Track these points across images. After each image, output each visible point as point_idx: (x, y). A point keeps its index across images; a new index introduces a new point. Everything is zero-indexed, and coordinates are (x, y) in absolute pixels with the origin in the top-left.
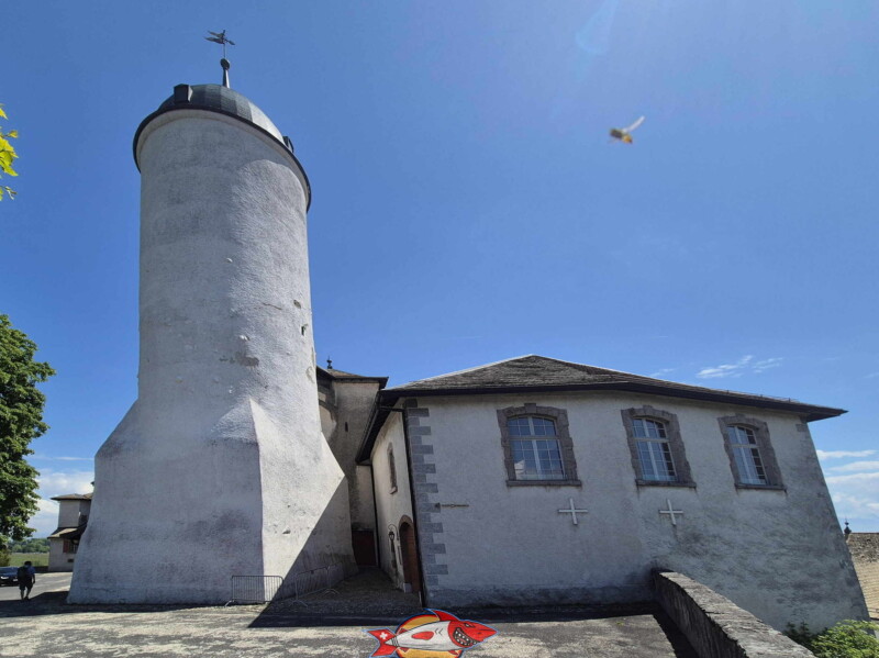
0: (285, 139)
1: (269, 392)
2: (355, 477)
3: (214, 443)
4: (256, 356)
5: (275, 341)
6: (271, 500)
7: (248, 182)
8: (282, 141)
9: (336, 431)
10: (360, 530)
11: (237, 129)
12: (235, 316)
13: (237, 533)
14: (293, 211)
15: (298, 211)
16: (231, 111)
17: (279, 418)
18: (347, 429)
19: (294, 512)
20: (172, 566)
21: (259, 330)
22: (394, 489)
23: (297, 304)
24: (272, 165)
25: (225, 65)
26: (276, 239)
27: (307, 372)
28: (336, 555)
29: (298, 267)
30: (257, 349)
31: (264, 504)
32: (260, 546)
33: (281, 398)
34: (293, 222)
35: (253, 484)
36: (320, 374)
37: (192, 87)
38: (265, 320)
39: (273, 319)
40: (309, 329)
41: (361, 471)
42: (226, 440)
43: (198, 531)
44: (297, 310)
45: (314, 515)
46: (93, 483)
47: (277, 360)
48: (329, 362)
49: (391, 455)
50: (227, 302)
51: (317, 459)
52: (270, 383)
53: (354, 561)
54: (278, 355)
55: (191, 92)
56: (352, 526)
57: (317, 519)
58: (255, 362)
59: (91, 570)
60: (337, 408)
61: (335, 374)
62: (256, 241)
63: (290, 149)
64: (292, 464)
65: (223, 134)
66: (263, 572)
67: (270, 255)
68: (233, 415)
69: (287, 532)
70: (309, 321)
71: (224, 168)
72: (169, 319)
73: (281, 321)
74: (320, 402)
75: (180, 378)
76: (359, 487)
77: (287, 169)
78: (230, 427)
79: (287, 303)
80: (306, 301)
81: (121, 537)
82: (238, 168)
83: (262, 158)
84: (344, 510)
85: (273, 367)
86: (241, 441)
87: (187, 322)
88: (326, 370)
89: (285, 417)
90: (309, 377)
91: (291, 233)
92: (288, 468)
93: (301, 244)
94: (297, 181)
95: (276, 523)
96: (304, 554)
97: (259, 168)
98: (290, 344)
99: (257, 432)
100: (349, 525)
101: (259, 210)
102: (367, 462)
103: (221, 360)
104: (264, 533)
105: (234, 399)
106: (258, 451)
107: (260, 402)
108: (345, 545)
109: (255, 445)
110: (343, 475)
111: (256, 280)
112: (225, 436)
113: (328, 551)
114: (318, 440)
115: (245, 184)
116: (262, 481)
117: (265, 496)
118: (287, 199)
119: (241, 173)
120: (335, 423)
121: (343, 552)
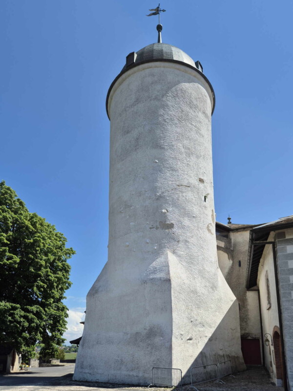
0: (197, 63)
1: (180, 245)
2: (246, 300)
3: (145, 282)
4: (172, 222)
5: (184, 209)
6: (179, 317)
7: (169, 103)
8: (195, 66)
9: (232, 268)
10: (250, 338)
11: (162, 69)
12: (159, 198)
13: (157, 340)
14: (200, 115)
15: (204, 113)
16: (160, 58)
17: (186, 262)
18: (240, 265)
19: (196, 325)
20: (122, 360)
21: (175, 204)
22: (269, 307)
23: (201, 181)
24: (185, 86)
25: (159, 28)
26: (188, 138)
27: (208, 227)
28: (228, 356)
29: (202, 154)
30: (173, 216)
31: (174, 320)
32: (170, 348)
33: (188, 248)
34: (200, 122)
35: (167, 307)
36: (220, 228)
37: (136, 53)
38: (179, 197)
39: (184, 194)
40: (211, 197)
41: (251, 295)
42: (152, 279)
43: (136, 339)
44: (201, 185)
45: (211, 327)
46: (85, 312)
47: (186, 222)
48: (229, 219)
49: (267, 280)
50: (154, 189)
51: (214, 287)
52: (181, 238)
53: (243, 361)
54: (186, 219)
55: (136, 56)
56: (241, 336)
57: (213, 330)
58: (171, 226)
59: (83, 362)
60: (233, 251)
61: (232, 227)
62: (173, 143)
63: (200, 69)
64: (195, 292)
65: (154, 76)
66: (171, 366)
67: (183, 150)
68: (157, 263)
69: (190, 339)
70: (210, 191)
71: (154, 99)
72: (122, 209)
73: (189, 195)
74: (219, 248)
75: (127, 244)
76: (249, 307)
77: (196, 84)
78: (155, 271)
79: (194, 181)
80: (209, 178)
81: (97, 343)
82: (163, 96)
83: (179, 82)
84: (236, 324)
85: (183, 227)
86: (160, 279)
87: (131, 208)
88: (226, 225)
89: (190, 261)
90: (209, 230)
91: (198, 131)
92: (192, 295)
93: (206, 136)
94: (204, 91)
95: (182, 333)
96: (202, 354)
97: (176, 91)
98: (196, 210)
99: (171, 272)
100: (238, 335)
101: (176, 121)
102: (255, 288)
103: (151, 228)
104: (174, 340)
105: (157, 253)
106: (171, 284)
107: (174, 252)
108: (236, 349)
109: (170, 280)
110: (234, 298)
111: (173, 170)
112: (151, 277)
113: (221, 353)
114: (215, 274)
115: (167, 105)
116: (173, 304)
117: (174, 315)
118: (196, 107)
119: (164, 99)
120: (231, 262)
121: (233, 354)
